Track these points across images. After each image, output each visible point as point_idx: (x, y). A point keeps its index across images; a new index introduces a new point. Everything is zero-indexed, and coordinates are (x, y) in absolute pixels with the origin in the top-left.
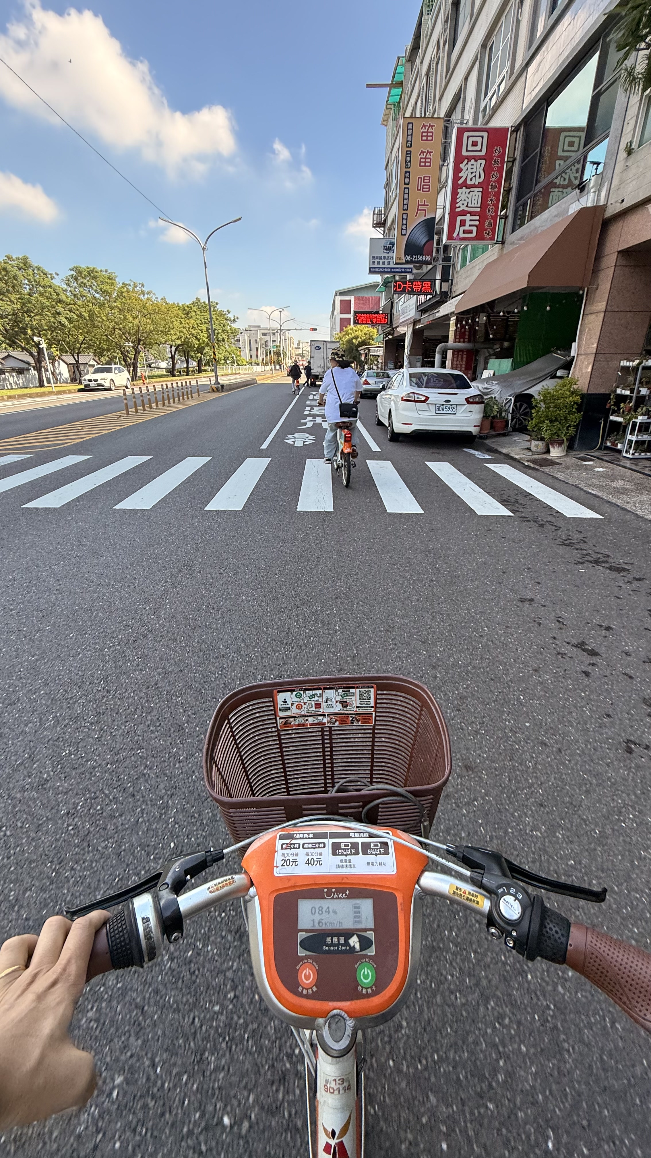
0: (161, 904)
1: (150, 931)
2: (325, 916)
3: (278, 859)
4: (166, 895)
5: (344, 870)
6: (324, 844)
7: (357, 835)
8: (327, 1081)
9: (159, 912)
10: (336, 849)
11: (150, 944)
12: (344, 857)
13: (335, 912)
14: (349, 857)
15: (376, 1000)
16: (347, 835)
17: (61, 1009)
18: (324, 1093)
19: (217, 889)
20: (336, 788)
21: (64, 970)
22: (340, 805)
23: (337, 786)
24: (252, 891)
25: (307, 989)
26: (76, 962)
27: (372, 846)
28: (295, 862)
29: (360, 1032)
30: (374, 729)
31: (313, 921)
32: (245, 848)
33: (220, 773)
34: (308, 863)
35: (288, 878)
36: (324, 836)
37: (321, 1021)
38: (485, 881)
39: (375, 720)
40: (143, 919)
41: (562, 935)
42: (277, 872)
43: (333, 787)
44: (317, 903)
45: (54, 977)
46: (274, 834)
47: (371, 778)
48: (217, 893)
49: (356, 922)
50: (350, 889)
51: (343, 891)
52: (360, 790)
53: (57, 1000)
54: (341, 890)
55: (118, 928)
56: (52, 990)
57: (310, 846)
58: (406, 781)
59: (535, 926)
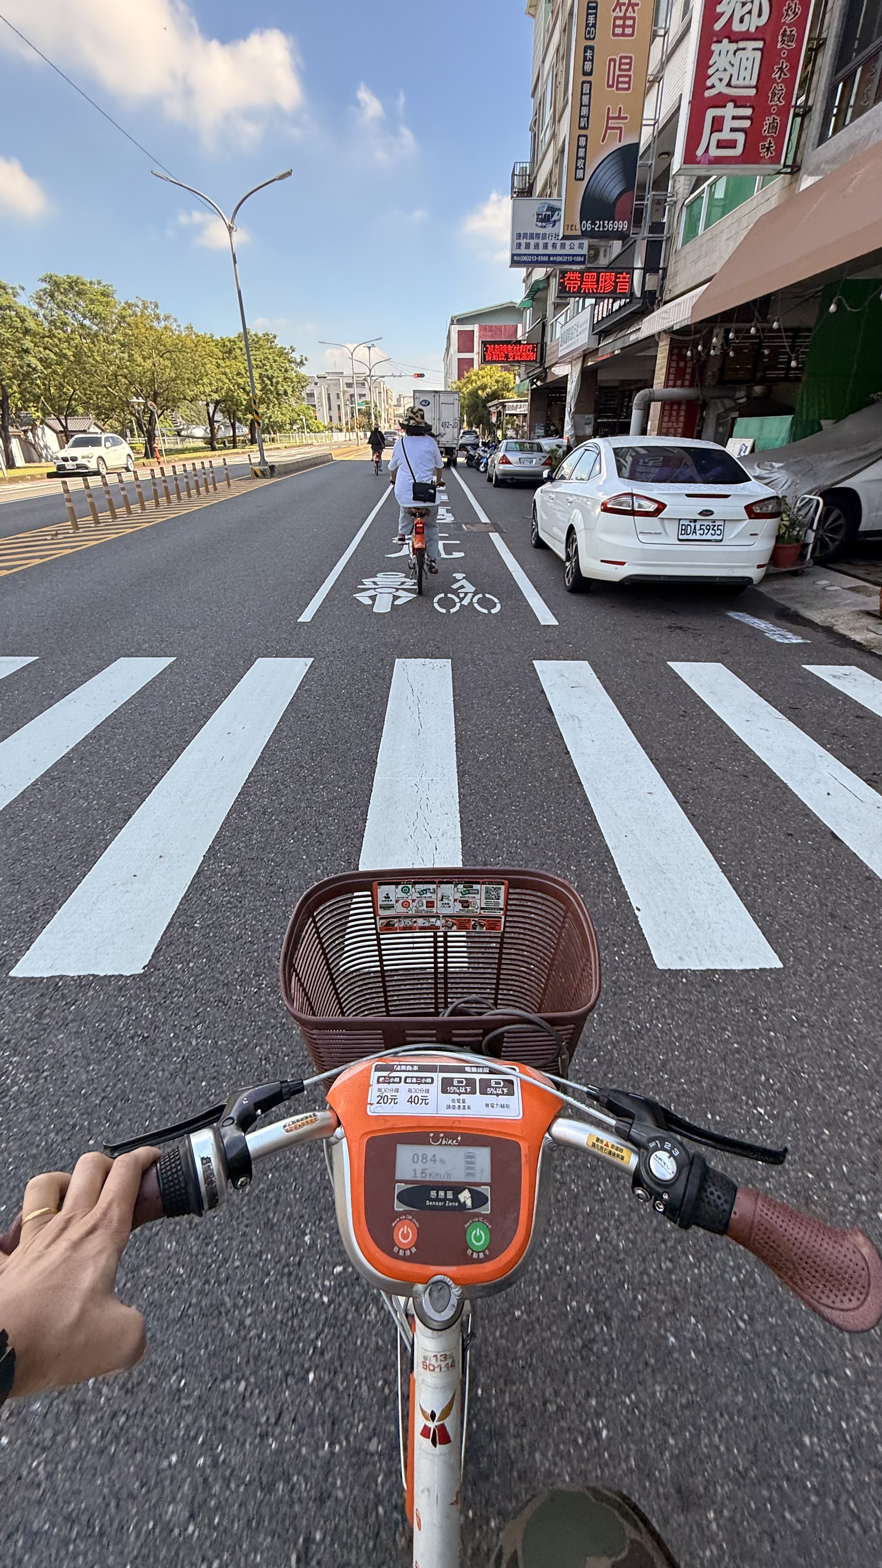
0: (225, 1142)
1: (212, 1173)
2: (430, 1164)
3: (373, 1095)
4: (231, 1132)
5: (456, 1111)
6: (432, 1079)
7: (474, 1070)
8: (425, 1358)
9: (222, 1151)
10: (446, 1085)
11: (211, 1189)
12: (456, 1096)
13: (442, 1161)
14: (462, 1097)
15: (489, 1267)
16: (461, 1070)
17: (102, 1260)
18: (422, 1371)
19: (296, 1128)
20: (449, 1010)
21: (105, 1214)
22: (454, 1032)
23: (451, 1007)
24: (339, 1131)
25: (405, 1250)
26: (119, 1206)
27: (493, 1084)
28: (394, 1099)
29: (467, 1303)
30: (502, 937)
31: (415, 1170)
32: (332, 1080)
33: (302, 985)
34: (411, 1101)
35: (385, 1118)
36: (432, 1069)
37: (420, 1287)
38: (634, 1132)
39: (505, 927)
40: (203, 1159)
41: (726, 1201)
42: (371, 1111)
43: (446, 1007)
44: (420, 1150)
45: (93, 1222)
46: (369, 1064)
47: (496, 999)
48: (294, 1132)
49: (468, 1174)
50: (462, 1135)
51: (453, 1137)
52: (480, 1014)
53: (97, 1249)
54: (451, 1135)
55: (171, 1168)
56: (91, 1237)
57: (414, 1080)
58: (540, 1005)
59: (693, 1189)
